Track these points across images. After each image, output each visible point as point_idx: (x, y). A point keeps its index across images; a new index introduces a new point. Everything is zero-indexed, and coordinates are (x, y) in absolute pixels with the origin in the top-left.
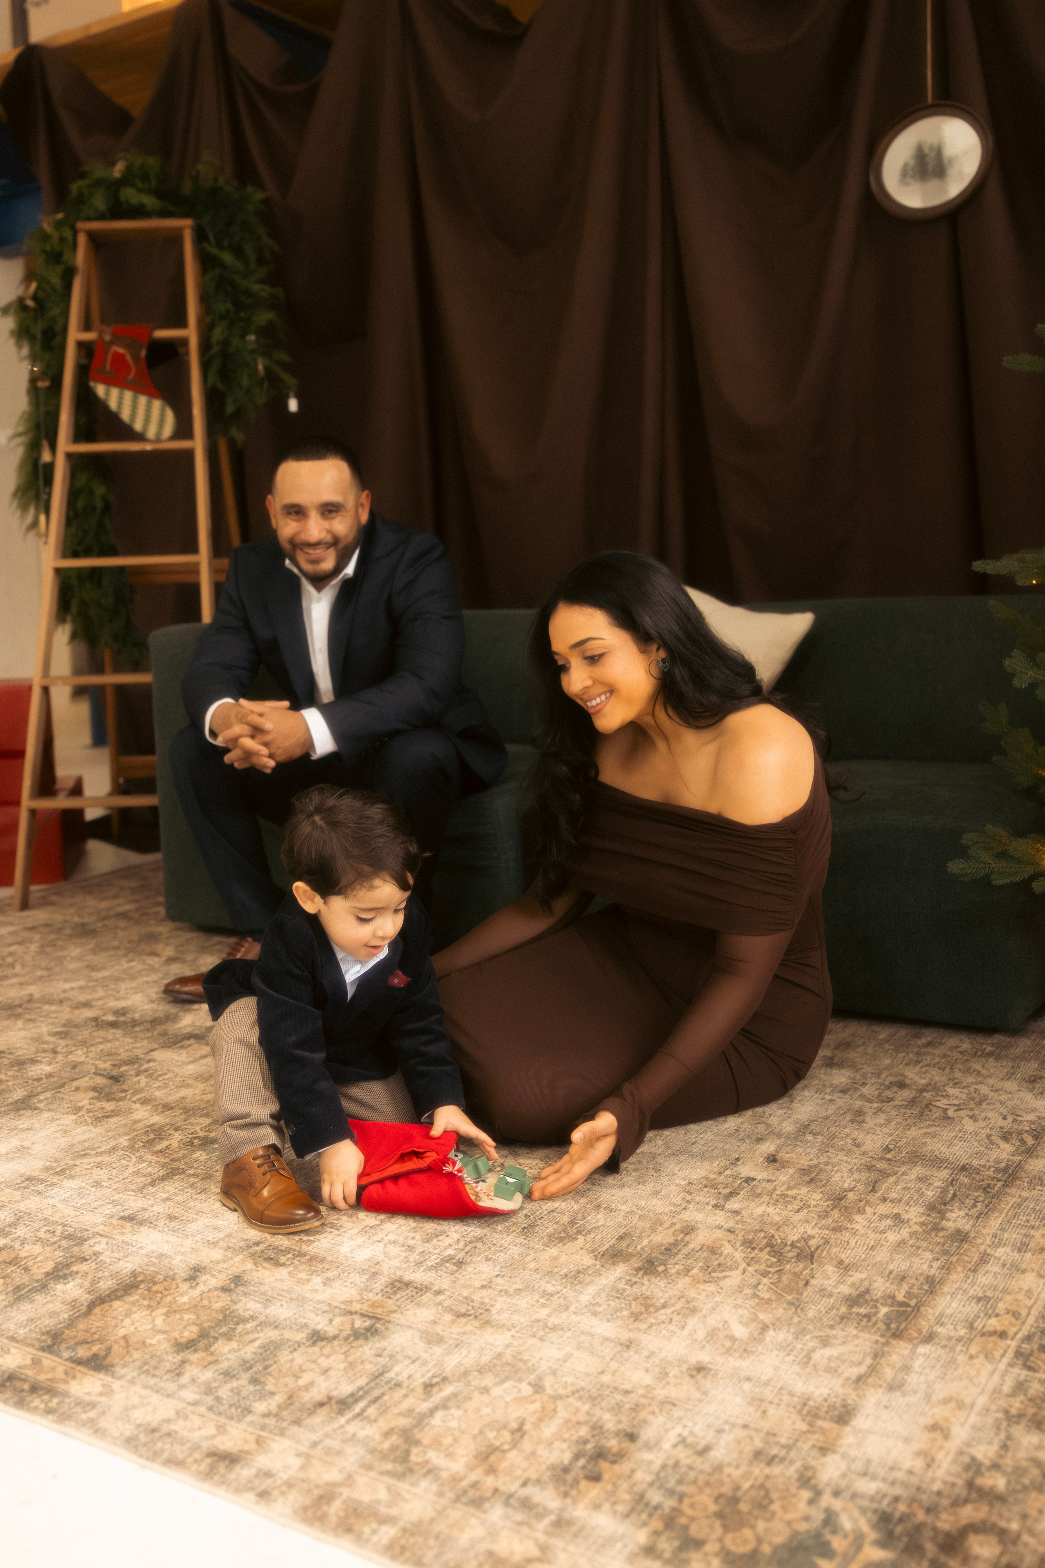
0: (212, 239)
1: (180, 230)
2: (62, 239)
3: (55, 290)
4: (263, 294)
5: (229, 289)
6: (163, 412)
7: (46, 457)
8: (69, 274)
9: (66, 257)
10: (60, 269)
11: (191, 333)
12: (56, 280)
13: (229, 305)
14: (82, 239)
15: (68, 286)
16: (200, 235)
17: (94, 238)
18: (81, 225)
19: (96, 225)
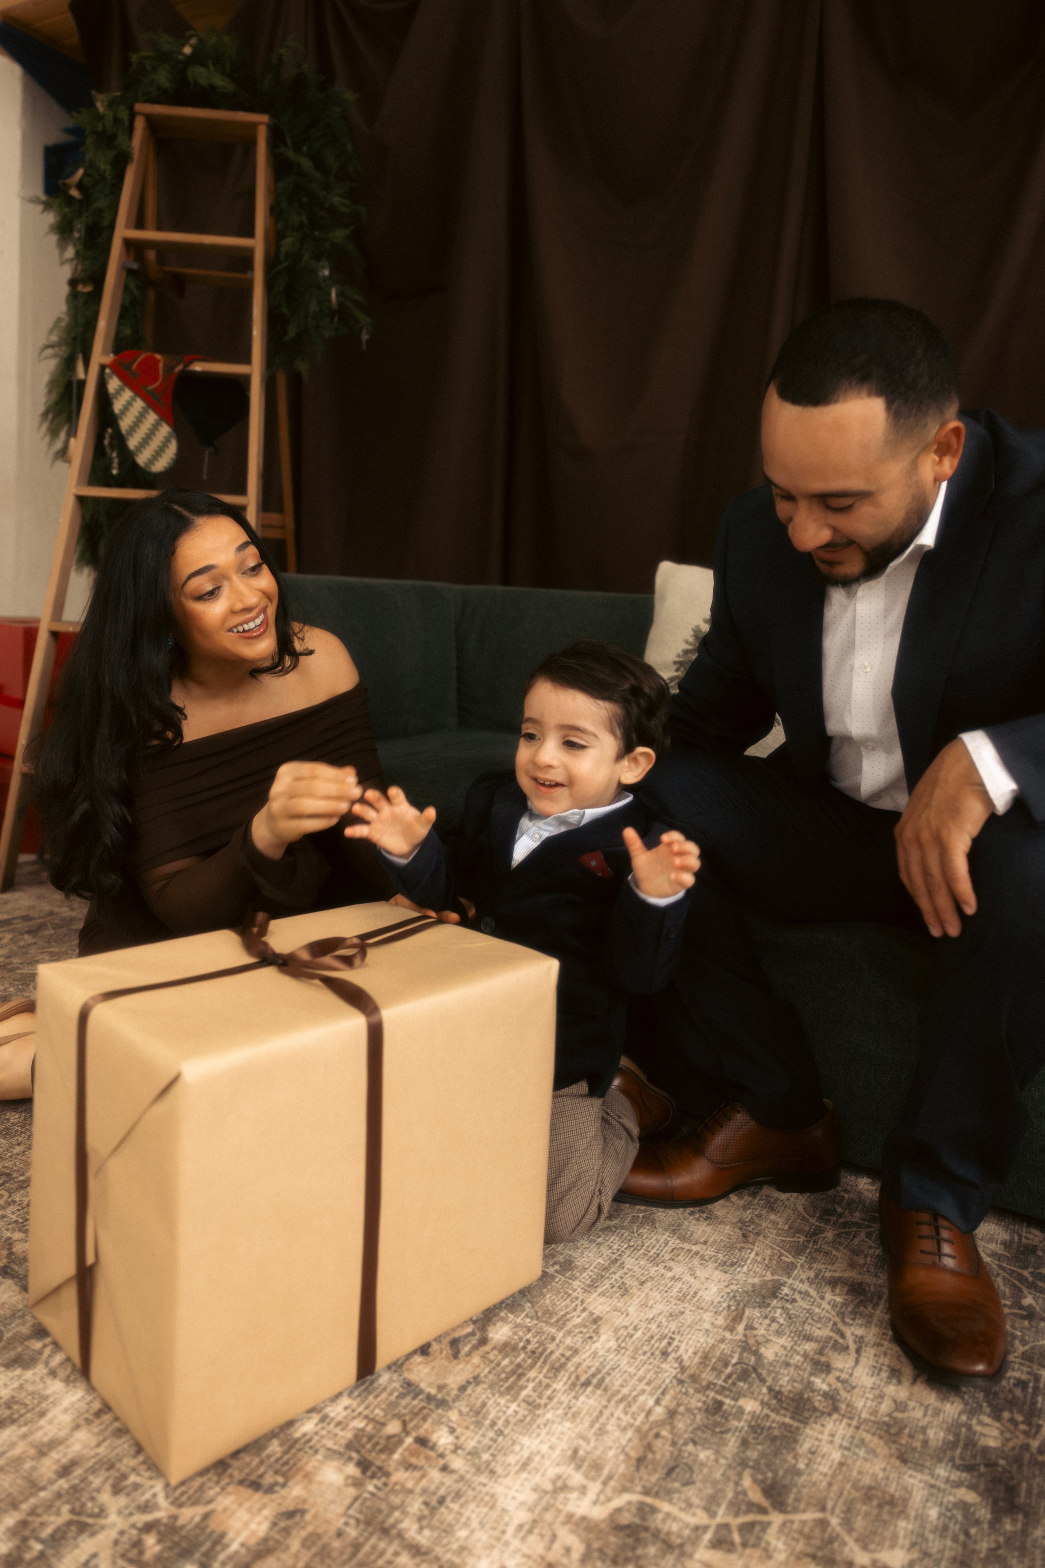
0: (289, 141)
1: (254, 126)
2: (117, 120)
3: (103, 177)
4: (344, 209)
5: (305, 200)
6: (166, 442)
7: (81, 374)
8: (121, 161)
9: (121, 139)
10: (111, 154)
11: (257, 244)
12: (105, 167)
13: (304, 218)
14: (140, 124)
15: (120, 178)
16: (276, 137)
17: (154, 124)
18: (139, 107)
19: (158, 109)
